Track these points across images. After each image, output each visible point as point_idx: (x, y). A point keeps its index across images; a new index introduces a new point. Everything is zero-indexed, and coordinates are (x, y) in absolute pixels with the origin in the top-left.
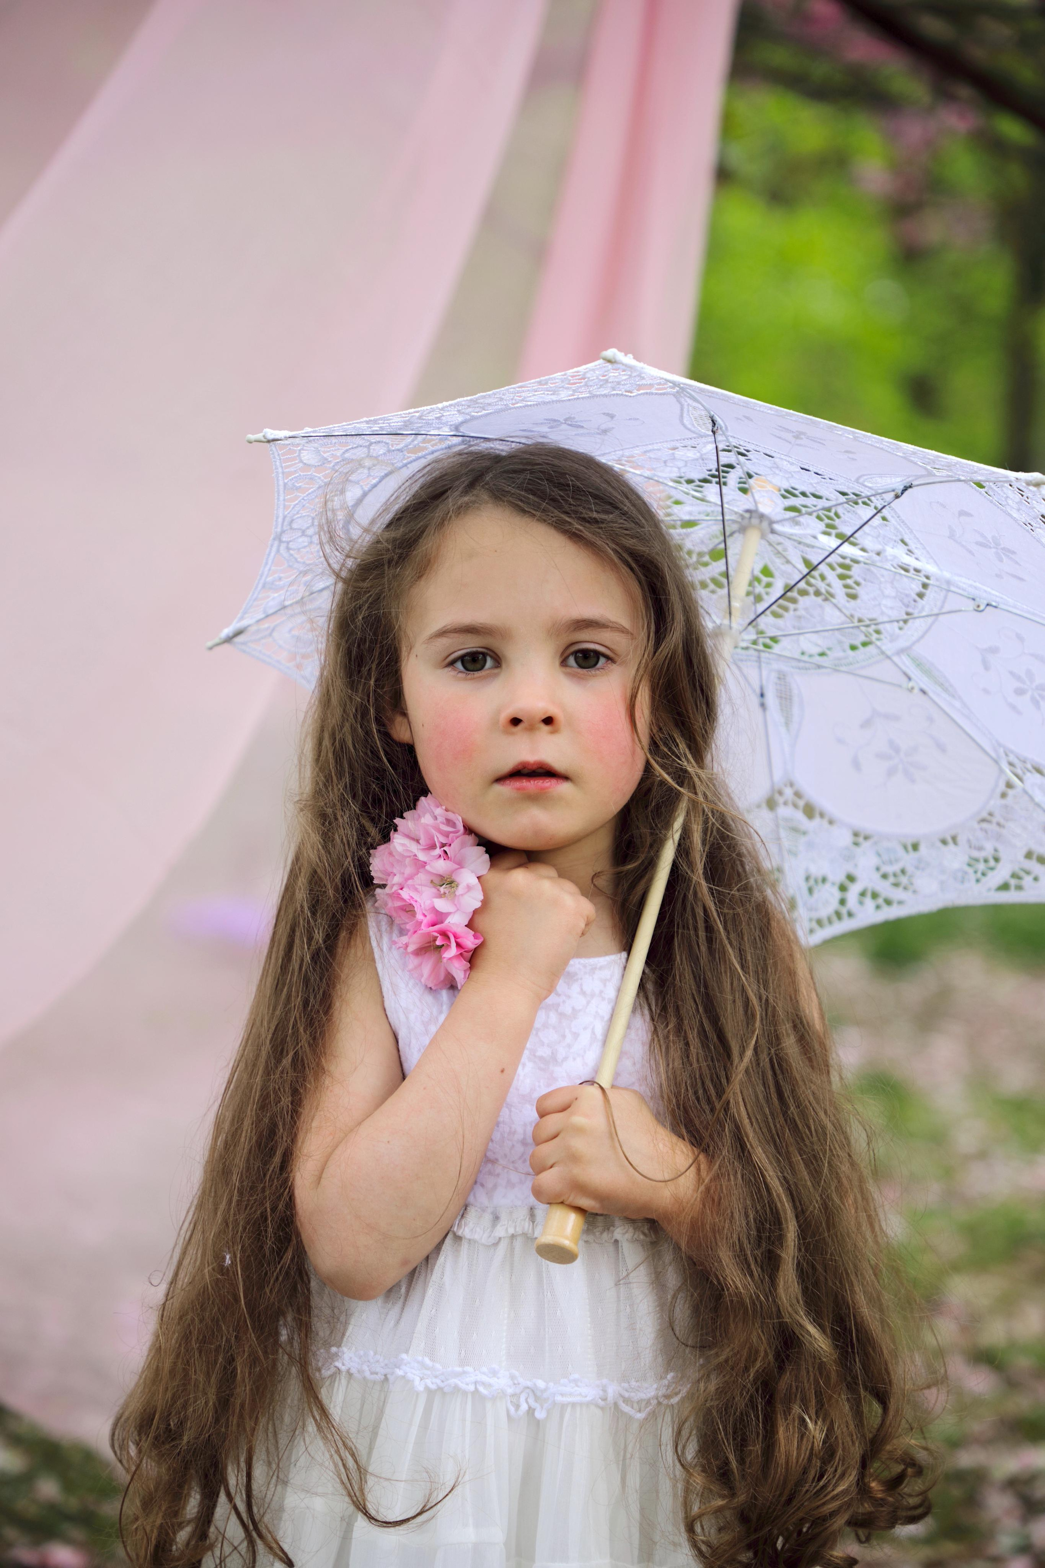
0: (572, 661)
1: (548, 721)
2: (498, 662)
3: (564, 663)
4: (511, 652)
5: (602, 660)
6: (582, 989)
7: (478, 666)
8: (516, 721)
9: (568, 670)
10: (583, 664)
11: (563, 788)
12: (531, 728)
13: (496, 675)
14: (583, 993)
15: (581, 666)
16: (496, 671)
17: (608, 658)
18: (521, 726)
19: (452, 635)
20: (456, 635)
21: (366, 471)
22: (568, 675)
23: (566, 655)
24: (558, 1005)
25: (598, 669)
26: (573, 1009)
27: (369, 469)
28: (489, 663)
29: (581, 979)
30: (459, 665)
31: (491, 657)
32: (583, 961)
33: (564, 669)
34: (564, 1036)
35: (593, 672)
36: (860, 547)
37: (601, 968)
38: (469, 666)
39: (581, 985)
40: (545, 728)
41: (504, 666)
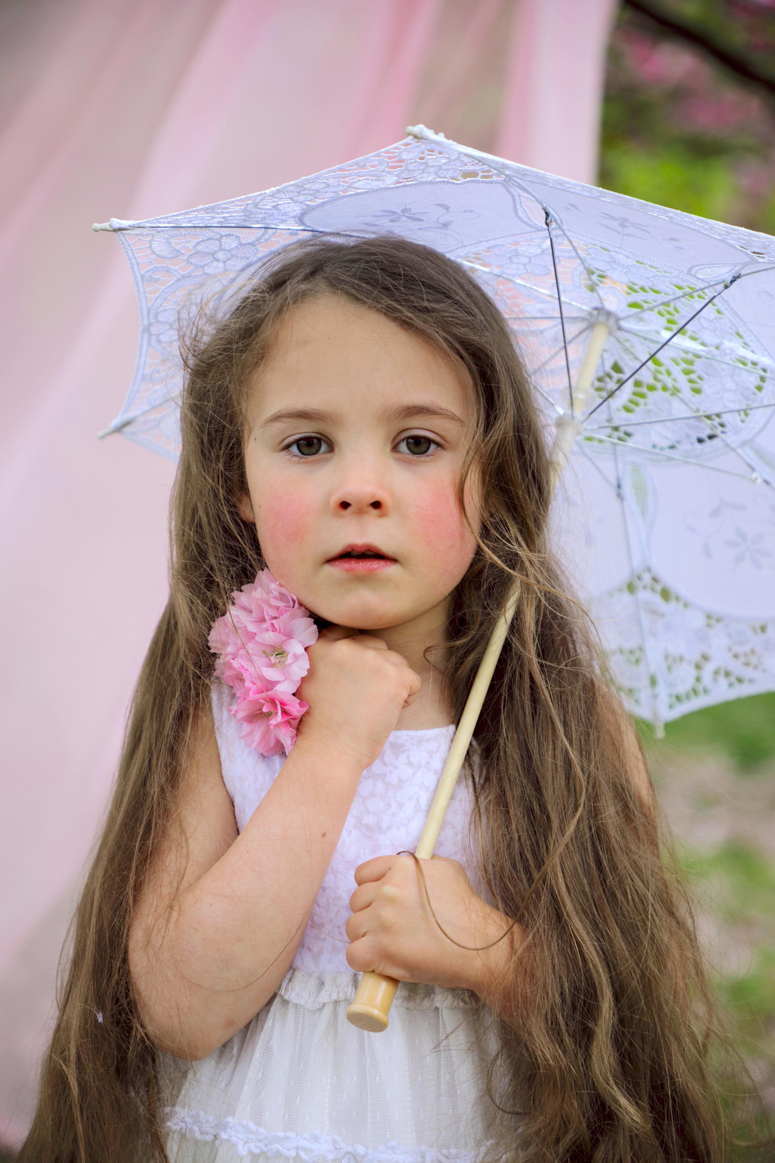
0: (403, 447)
1: (376, 505)
2: (331, 448)
3: (395, 448)
4: (341, 437)
5: (433, 447)
6: (409, 760)
7: (313, 450)
8: (345, 505)
9: (399, 455)
10: (415, 450)
11: (391, 570)
12: (360, 512)
13: (328, 460)
14: (410, 764)
15: (414, 453)
16: (329, 455)
17: (438, 445)
18: (350, 510)
19: (286, 420)
20: (290, 420)
21: (221, 264)
22: (399, 460)
23: (397, 441)
24: (385, 775)
25: (428, 456)
26: (400, 779)
27: (224, 262)
28: (324, 448)
29: (409, 750)
30: (294, 449)
31: (325, 442)
32: (411, 733)
33: (394, 455)
34: (389, 806)
35: (422, 458)
36: (700, 341)
37: (428, 740)
38: (304, 450)
39: (408, 756)
40: (374, 512)
41: (336, 450)
